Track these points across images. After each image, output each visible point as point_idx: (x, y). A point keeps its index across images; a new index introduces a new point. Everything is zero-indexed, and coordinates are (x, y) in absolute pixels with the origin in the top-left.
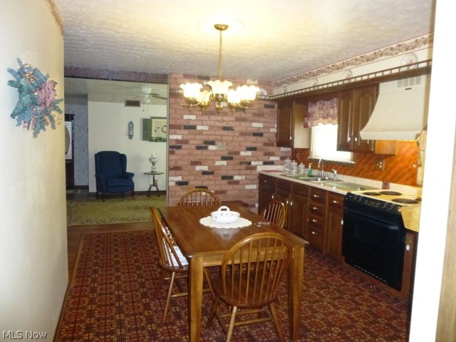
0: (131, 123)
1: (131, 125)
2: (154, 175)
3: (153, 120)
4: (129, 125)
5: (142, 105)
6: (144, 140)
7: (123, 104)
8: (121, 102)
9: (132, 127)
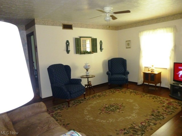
0: (67, 42)
1: (68, 43)
2: (88, 78)
3: (82, 39)
4: (66, 43)
5: (73, 28)
6: (76, 53)
7: (61, 27)
8: (60, 26)
9: (69, 45)
